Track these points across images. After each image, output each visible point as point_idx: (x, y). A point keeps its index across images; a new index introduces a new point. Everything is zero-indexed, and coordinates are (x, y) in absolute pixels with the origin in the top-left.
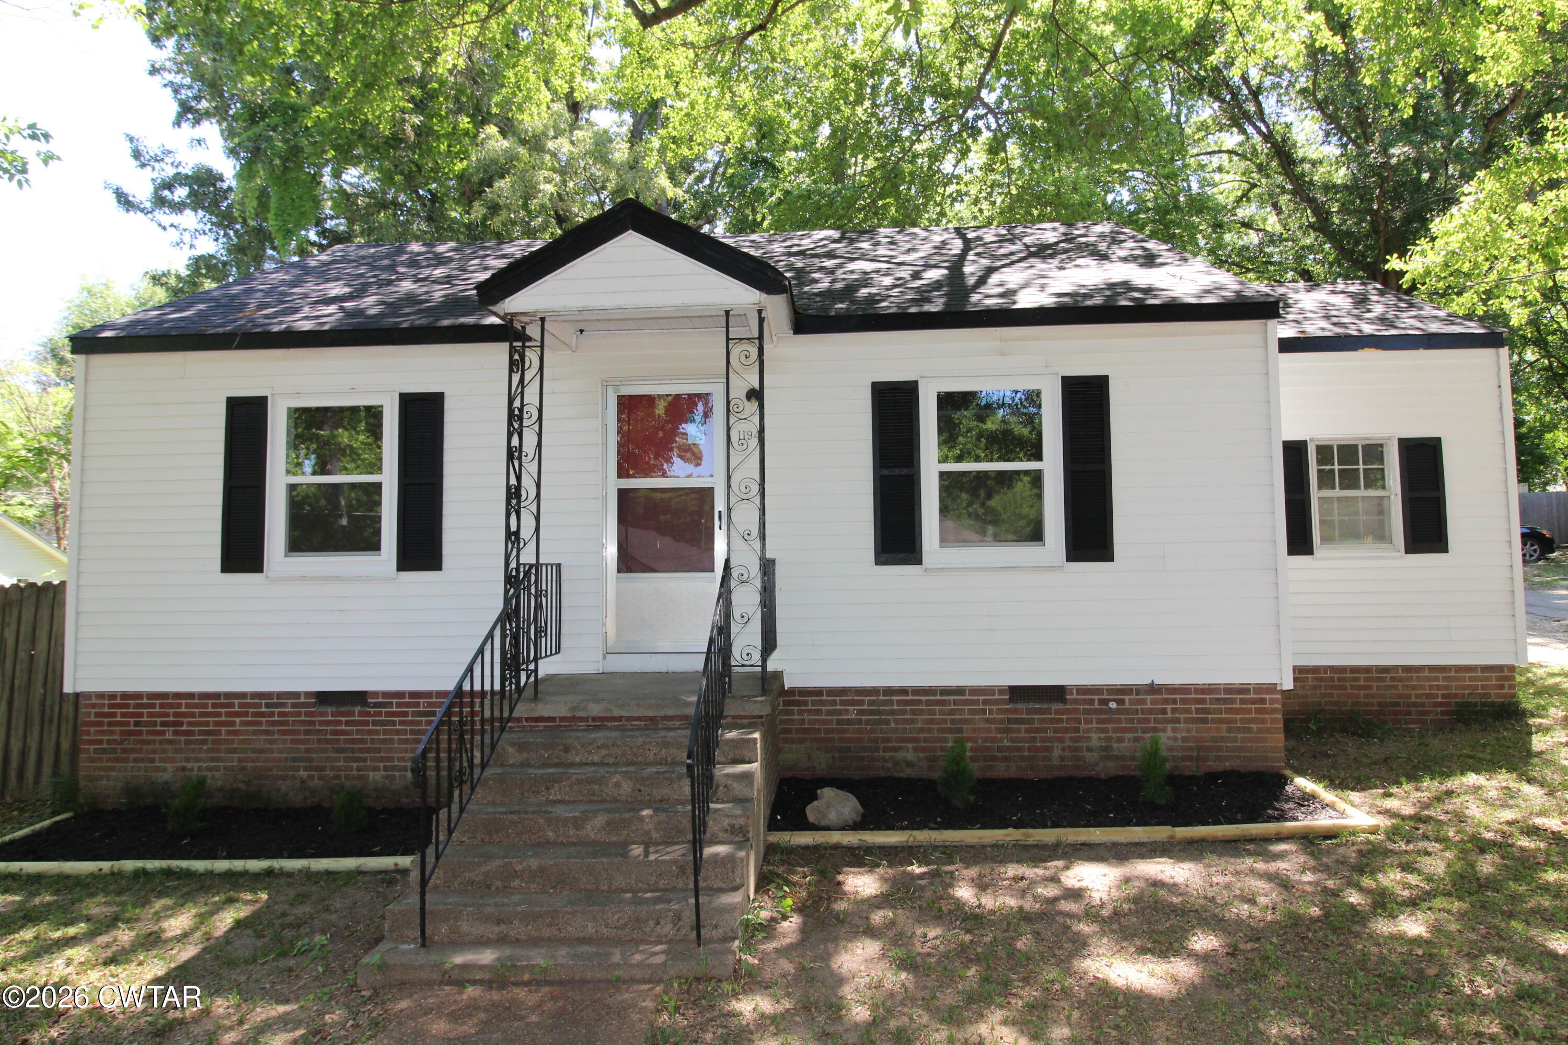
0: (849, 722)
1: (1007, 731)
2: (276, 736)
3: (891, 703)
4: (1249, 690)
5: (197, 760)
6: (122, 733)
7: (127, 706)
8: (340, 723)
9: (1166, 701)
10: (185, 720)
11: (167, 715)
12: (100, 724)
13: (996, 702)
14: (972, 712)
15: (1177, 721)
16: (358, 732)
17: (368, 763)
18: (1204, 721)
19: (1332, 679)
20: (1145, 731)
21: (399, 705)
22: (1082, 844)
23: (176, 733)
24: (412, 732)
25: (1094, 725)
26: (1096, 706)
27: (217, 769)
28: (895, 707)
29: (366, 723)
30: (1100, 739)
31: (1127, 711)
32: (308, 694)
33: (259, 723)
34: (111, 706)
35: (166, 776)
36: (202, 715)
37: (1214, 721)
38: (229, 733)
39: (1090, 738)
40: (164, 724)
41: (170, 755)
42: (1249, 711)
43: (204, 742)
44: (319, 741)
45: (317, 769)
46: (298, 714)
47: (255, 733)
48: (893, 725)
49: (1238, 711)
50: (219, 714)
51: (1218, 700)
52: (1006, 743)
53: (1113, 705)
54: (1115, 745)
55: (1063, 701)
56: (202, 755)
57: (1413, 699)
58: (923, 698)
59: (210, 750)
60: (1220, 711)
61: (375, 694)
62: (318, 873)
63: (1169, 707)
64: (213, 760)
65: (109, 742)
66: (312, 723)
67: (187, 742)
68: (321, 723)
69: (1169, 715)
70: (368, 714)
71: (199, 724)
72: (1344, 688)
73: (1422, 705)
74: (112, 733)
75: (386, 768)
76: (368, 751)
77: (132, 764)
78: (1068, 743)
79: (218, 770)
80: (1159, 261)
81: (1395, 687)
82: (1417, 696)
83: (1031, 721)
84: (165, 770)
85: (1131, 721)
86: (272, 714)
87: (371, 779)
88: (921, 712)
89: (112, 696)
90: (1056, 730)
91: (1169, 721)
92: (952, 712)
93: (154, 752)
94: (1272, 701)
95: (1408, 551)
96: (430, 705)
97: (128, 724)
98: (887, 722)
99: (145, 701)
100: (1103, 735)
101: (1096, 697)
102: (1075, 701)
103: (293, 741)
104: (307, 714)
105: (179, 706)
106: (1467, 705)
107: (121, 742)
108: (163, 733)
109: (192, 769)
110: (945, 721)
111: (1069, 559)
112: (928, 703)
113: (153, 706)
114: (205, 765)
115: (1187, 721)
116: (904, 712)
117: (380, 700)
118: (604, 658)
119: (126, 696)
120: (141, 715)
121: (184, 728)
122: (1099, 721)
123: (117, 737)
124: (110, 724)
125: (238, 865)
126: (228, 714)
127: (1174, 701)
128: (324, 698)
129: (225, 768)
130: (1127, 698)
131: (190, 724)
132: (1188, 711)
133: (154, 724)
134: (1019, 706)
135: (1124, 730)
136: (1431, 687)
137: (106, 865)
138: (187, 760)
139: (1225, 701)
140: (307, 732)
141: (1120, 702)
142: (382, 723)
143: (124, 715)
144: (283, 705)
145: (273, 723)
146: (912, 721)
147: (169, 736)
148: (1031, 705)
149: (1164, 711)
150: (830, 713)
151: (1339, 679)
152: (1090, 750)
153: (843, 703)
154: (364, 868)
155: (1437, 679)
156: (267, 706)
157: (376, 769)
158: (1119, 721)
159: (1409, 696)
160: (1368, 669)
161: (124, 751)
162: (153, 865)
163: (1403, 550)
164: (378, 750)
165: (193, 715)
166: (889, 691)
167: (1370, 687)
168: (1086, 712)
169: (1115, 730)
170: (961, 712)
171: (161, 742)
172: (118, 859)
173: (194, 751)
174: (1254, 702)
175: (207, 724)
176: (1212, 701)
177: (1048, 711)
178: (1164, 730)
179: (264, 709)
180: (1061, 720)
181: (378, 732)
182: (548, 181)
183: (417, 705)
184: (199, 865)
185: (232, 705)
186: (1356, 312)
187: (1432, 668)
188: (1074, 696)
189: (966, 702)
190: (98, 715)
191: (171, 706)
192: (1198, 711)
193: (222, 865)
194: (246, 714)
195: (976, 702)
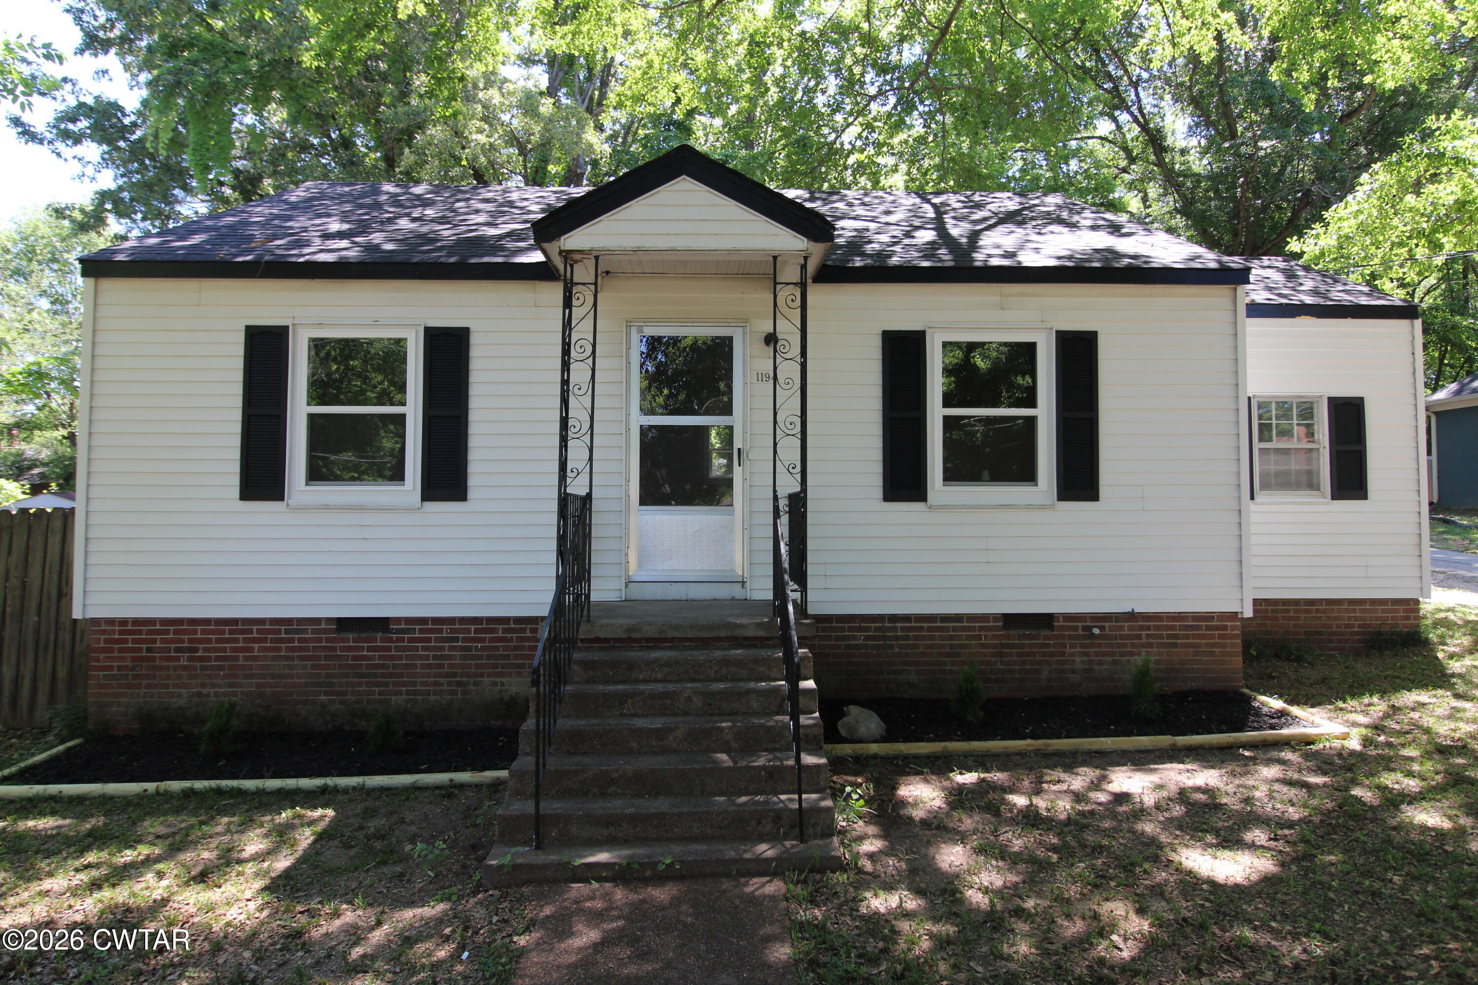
0: (857, 647)
1: (1000, 655)
2: (296, 662)
3: (895, 629)
4: (1213, 617)
5: (213, 686)
6: (134, 659)
7: (140, 632)
8: (362, 649)
9: (1142, 628)
10: (201, 646)
11: (182, 641)
12: (111, 650)
13: (991, 629)
14: (969, 638)
15: (1151, 645)
16: (380, 657)
17: (391, 687)
18: (1174, 645)
19: (1266, 611)
20: (1122, 654)
21: (421, 631)
22: (1097, 752)
23: (190, 659)
24: (435, 657)
25: (1078, 649)
26: (1080, 632)
27: (234, 694)
28: (899, 633)
29: (389, 649)
30: (1083, 661)
31: (1106, 637)
32: (329, 620)
33: (279, 649)
34: (121, 632)
35: (181, 702)
36: (218, 641)
37: (1182, 645)
38: (247, 658)
39: (1073, 661)
40: (178, 650)
41: (185, 681)
42: (1212, 637)
43: (220, 668)
44: (340, 666)
45: (338, 693)
46: (319, 640)
47: (273, 658)
48: (897, 650)
49: (1203, 637)
50: (236, 641)
51: (1187, 627)
52: (1000, 666)
53: (1096, 631)
54: (1096, 668)
55: (1051, 628)
56: (219, 681)
57: (1334, 629)
58: (925, 625)
59: (226, 676)
60: (1187, 637)
61: (398, 620)
62: (374, 789)
63: (1144, 633)
64: (231, 685)
65: (120, 668)
66: (334, 649)
67: (203, 668)
68: (342, 649)
69: (1144, 641)
70: (391, 640)
71: (217, 650)
72: (1276, 618)
73: (1342, 634)
74: (122, 659)
75: (408, 693)
76: (390, 675)
77: (144, 690)
78: (1054, 667)
79: (236, 696)
80: (1124, 231)
81: (1319, 618)
82: (1338, 626)
83: (1022, 646)
84: (180, 696)
85: (1110, 645)
86: (292, 640)
87: (393, 703)
88: (923, 638)
89: (123, 622)
90: (1044, 654)
91: (1143, 646)
92: (951, 638)
93: (168, 677)
94: (1233, 628)
95: (1333, 498)
96: (453, 631)
97: (140, 650)
98: (892, 647)
99: (158, 627)
100: (1085, 659)
101: (1080, 624)
102: (1062, 628)
103: (314, 667)
104: (328, 640)
105: (195, 632)
106: (1379, 634)
107: (133, 668)
108: (177, 659)
109: (208, 695)
110: (944, 646)
111: (1060, 498)
112: (930, 629)
113: (167, 632)
114: (222, 690)
115: (1160, 645)
116: (907, 638)
117: (403, 626)
118: (626, 587)
119: (137, 622)
120: (154, 641)
121: (200, 654)
122: (1083, 646)
123: (129, 663)
124: (121, 650)
125: (291, 783)
126: (245, 640)
127: (1148, 628)
128: (344, 624)
129: (242, 693)
130: (1107, 624)
131: (206, 650)
132: (1161, 637)
133: (169, 650)
134: (1012, 632)
135: (1104, 654)
136: (1349, 618)
137: (151, 786)
138: (203, 686)
139: (1192, 628)
140: (327, 658)
141: (1102, 628)
142: (405, 649)
143: (135, 641)
144: (304, 631)
145: (293, 649)
146: (914, 646)
147: (184, 662)
148: (1021, 632)
149: (1139, 637)
150: (838, 638)
151: (1273, 611)
152: (1073, 672)
153: (851, 629)
154: (419, 784)
155: (1355, 611)
156: (287, 632)
157: (399, 693)
158: (1100, 645)
159: (1330, 626)
160: (1296, 602)
161: (136, 677)
162: (200, 785)
163: (1329, 496)
164: (401, 675)
165: (209, 641)
166: (894, 618)
167: (1298, 618)
168: (1071, 637)
169: (1096, 654)
170: (959, 638)
171: (176, 668)
172: (162, 781)
173: (210, 676)
174: (1218, 628)
175: (224, 650)
176: (1182, 628)
177: (1037, 637)
178: (1139, 654)
179: (283, 635)
180: (1048, 645)
181: (400, 658)
182: (480, 131)
183: (440, 631)
184: (250, 784)
185: (251, 631)
186: (1290, 285)
187: (1352, 602)
188: (1061, 623)
189: (964, 629)
190: (107, 641)
191: (185, 632)
192: (1169, 636)
193: (273, 784)
194: (265, 640)
195: (972, 629)
